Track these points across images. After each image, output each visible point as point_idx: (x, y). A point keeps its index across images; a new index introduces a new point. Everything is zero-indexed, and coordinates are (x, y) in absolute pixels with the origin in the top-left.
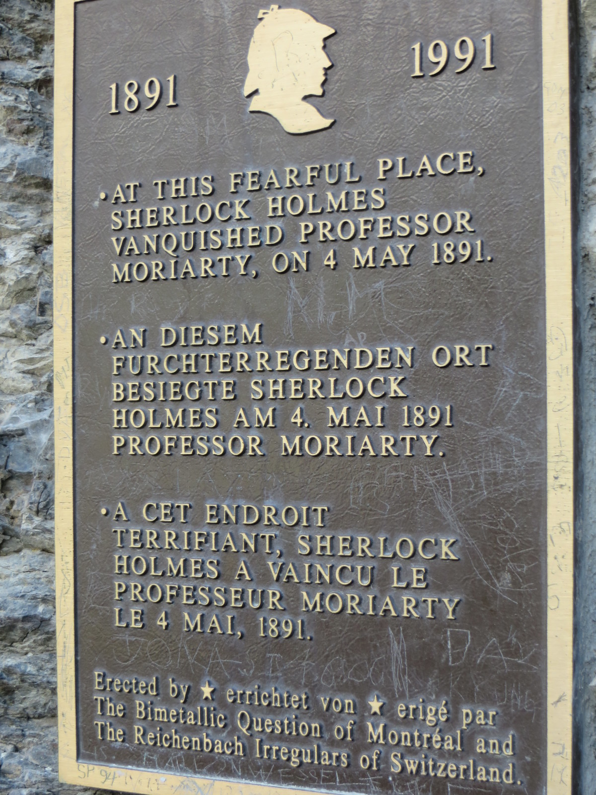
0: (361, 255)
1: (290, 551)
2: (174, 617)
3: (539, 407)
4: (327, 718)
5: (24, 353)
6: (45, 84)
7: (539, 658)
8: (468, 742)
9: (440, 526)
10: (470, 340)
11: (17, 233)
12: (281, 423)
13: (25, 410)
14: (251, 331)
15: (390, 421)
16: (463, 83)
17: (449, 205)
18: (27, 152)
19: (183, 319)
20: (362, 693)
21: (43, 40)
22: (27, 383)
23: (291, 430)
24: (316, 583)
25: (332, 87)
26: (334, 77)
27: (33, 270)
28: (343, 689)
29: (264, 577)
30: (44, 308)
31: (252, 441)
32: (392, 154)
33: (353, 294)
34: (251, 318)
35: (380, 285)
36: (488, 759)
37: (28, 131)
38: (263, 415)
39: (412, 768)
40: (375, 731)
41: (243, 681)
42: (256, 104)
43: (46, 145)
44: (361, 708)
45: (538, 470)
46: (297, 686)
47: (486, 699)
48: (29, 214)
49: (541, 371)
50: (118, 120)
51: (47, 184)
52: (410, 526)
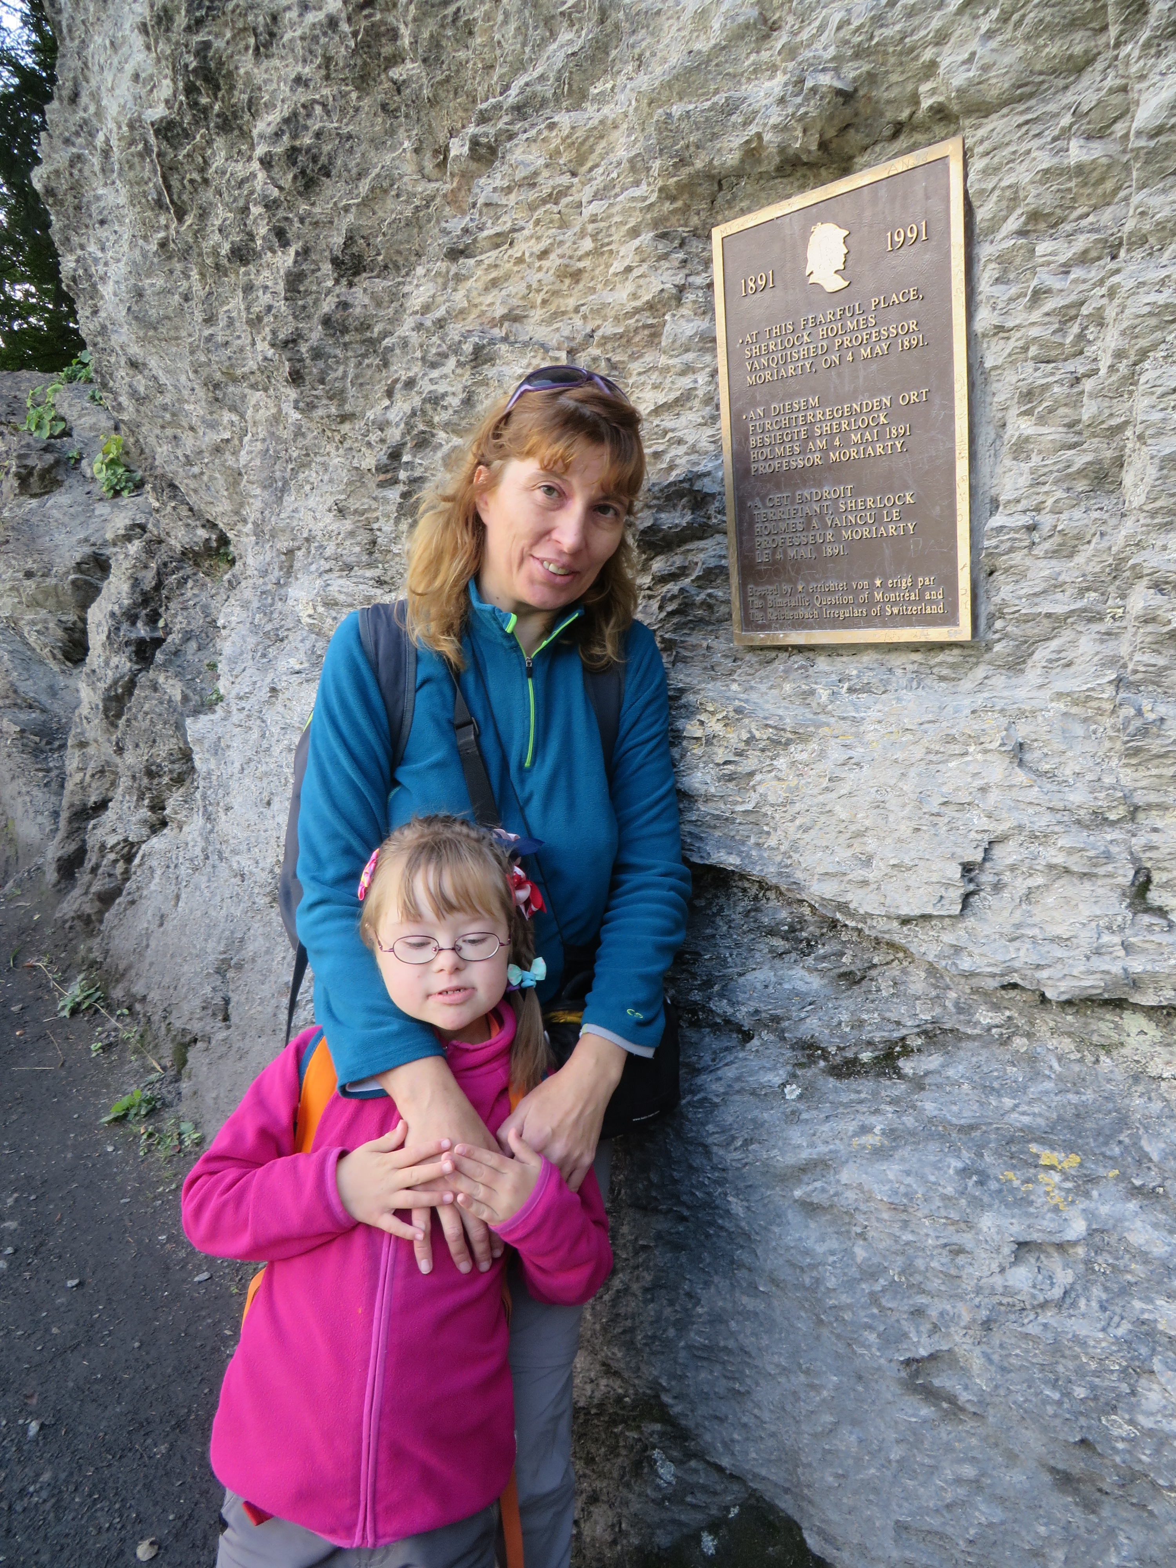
0: (865, 352)
1: (836, 512)
2: (785, 553)
3: (952, 417)
4: (856, 592)
5: (710, 432)
6: (710, 286)
7: (954, 547)
8: (921, 595)
9: (906, 487)
10: (917, 388)
11: (703, 369)
12: (831, 447)
13: (711, 460)
14: (813, 401)
15: (880, 437)
16: (913, 250)
17: (906, 318)
18: (702, 324)
19: (782, 400)
20: (872, 579)
21: (707, 263)
22: (712, 447)
23: (834, 448)
24: (850, 526)
25: (849, 263)
26: (849, 258)
27: (712, 388)
28: (863, 577)
29: (825, 526)
30: (717, 407)
31: (816, 458)
32: (878, 295)
33: (862, 374)
34: (814, 394)
35: (874, 367)
36: (931, 602)
37: (704, 313)
38: (821, 443)
39: (896, 611)
40: (878, 596)
41: (816, 581)
42: (812, 280)
43: (713, 319)
44: (872, 585)
45: (951, 452)
46: (842, 579)
47: (929, 573)
48: (708, 358)
49: (952, 400)
50: (747, 300)
51: (714, 340)
52: (892, 490)
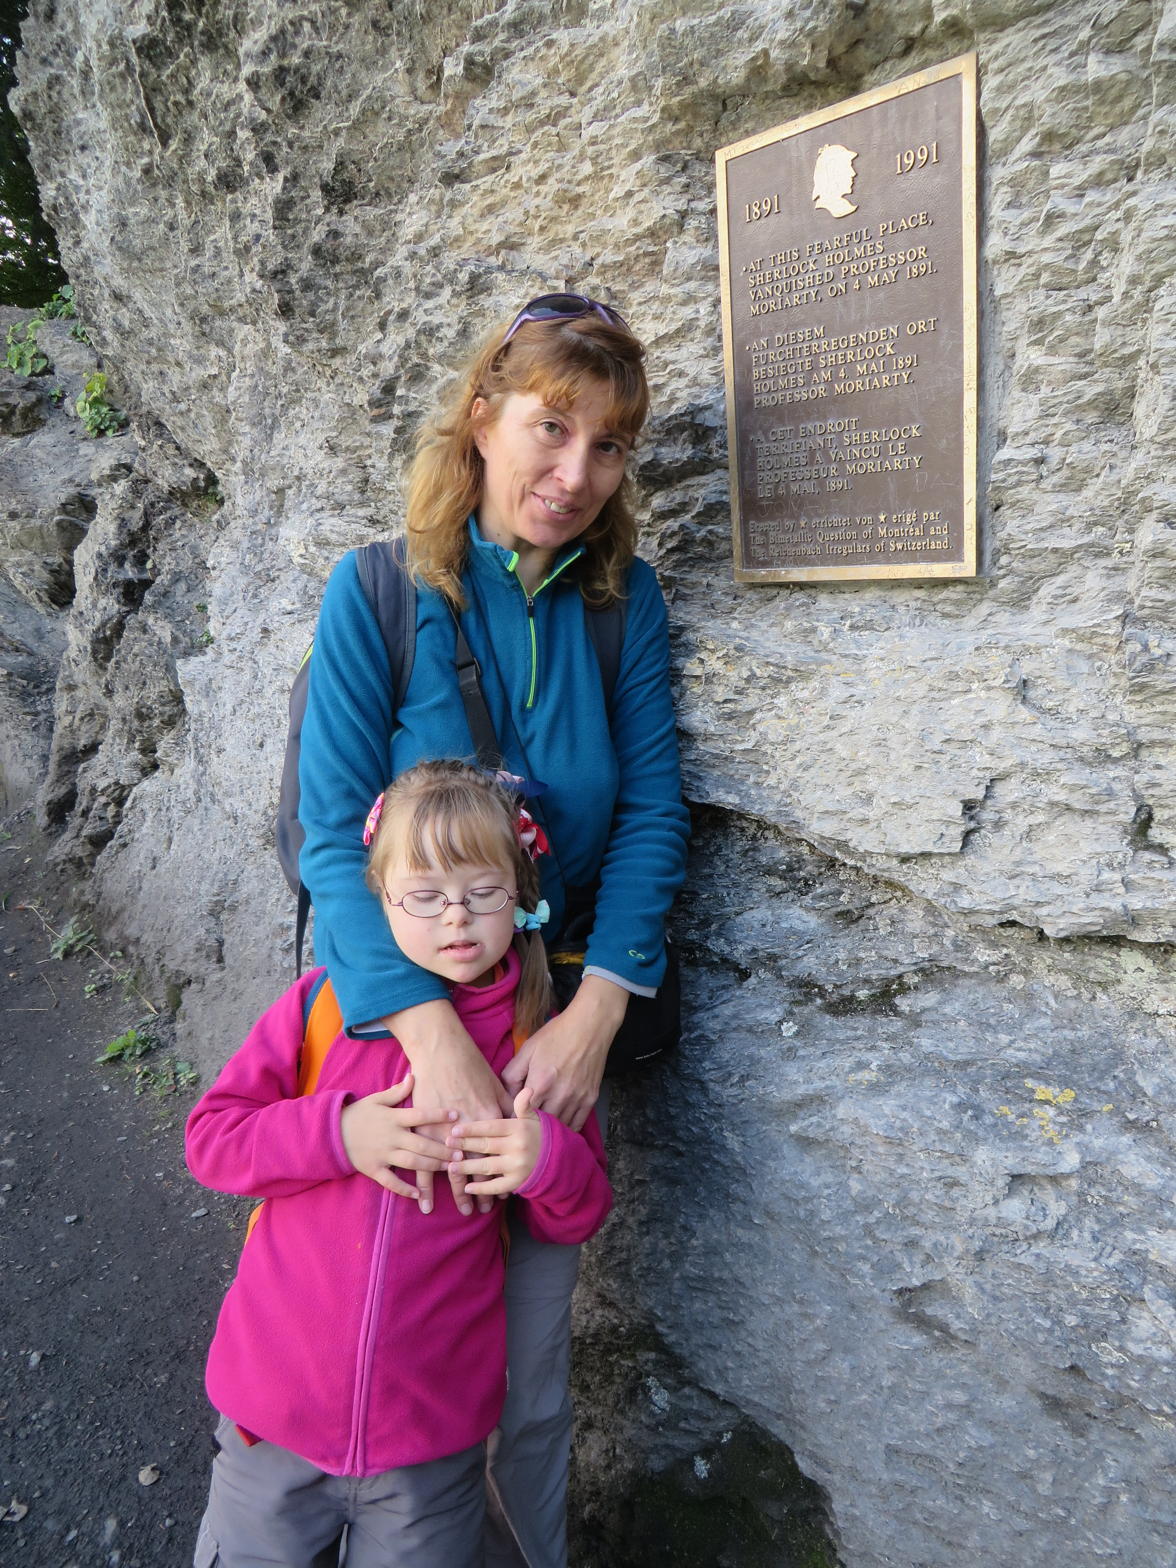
0: (872, 280)
1: (841, 445)
2: (788, 487)
3: (959, 348)
4: (859, 527)
5: (712, 364)
6: (713, 211)
7: (960, 482)
8: (926, 530)
9: (912, 420)
10: (926, 317)
11: (705, 298)
12: (835, 378)
13: (712, 393)
14: (819, 331)
15: (887, 368)
16: (923, 172)
17: (914, 245)
18: (705, 251)
19: (786, 330)
20: (876, 513)
21: (710, 188)
22: (714, 380)
23: (839, 380)
24: (854, 459)
26: (857, 182)
27: (714, 318)
28: (868, 512)
29: (829, 461)
30: (720, 338)
31: (821, 389)
32: (886, 221)
33: (869, 302)
34: (819, 323)
35: (881, 295)
36: (935, 537)
37: (707, 240)
38: (825, 375)
39: (900, 547)
40: (882, 532)
41: (819, 516)
42: (818, 205)
43: (716, 247)
44: (876, 520)
45: (959, 383)
46: (845, 515)
47: (934, 508)
48: (710, 287)
49: (961, 329)
50: (751, 225)
51: (717, 268)
52: (897, 423)
